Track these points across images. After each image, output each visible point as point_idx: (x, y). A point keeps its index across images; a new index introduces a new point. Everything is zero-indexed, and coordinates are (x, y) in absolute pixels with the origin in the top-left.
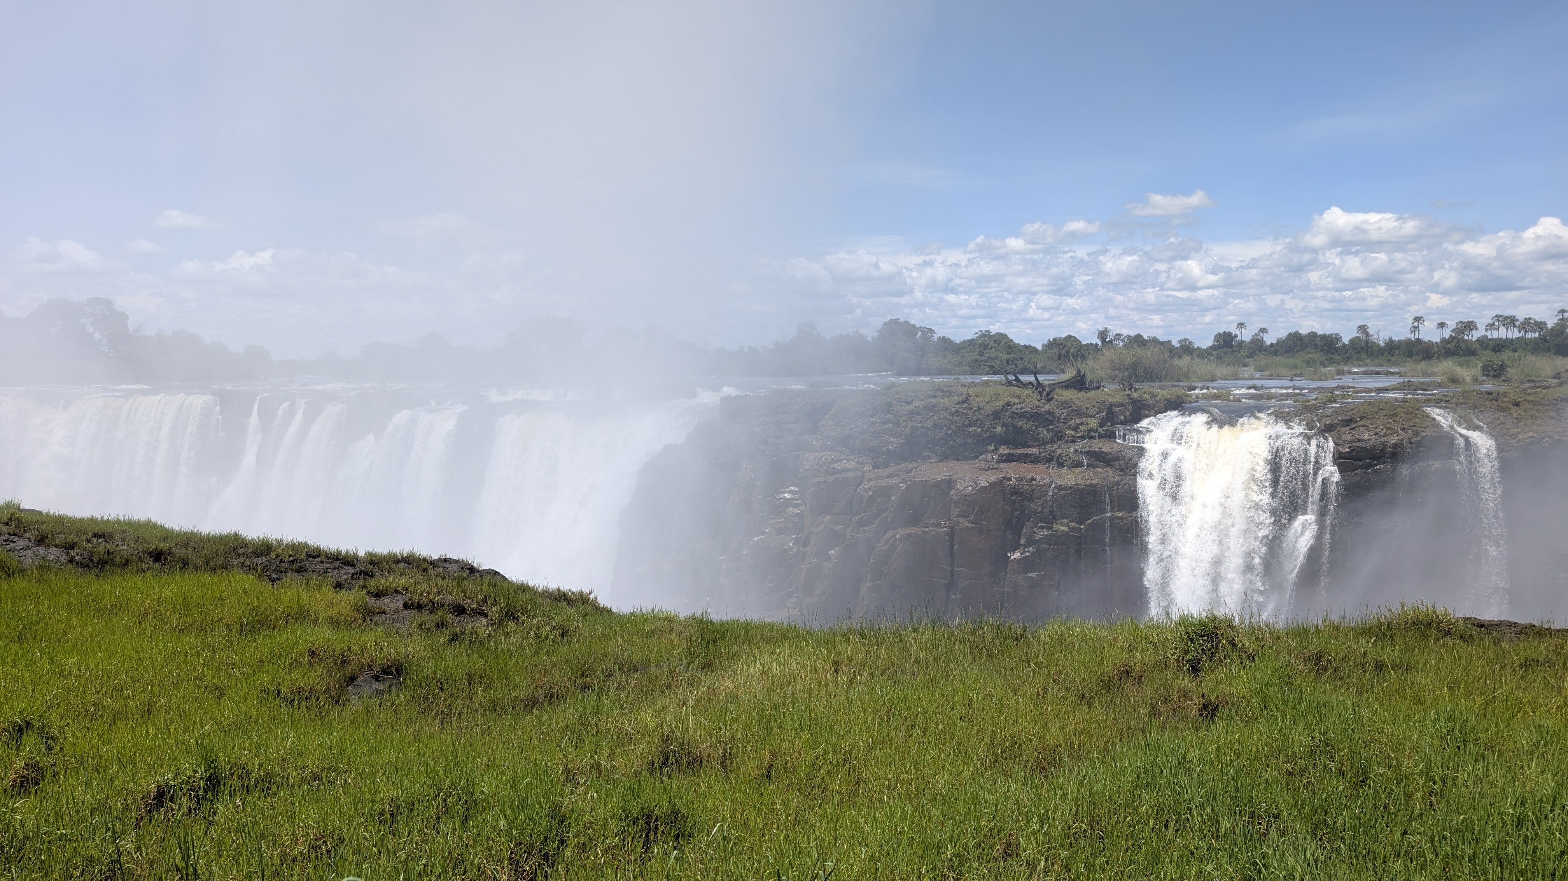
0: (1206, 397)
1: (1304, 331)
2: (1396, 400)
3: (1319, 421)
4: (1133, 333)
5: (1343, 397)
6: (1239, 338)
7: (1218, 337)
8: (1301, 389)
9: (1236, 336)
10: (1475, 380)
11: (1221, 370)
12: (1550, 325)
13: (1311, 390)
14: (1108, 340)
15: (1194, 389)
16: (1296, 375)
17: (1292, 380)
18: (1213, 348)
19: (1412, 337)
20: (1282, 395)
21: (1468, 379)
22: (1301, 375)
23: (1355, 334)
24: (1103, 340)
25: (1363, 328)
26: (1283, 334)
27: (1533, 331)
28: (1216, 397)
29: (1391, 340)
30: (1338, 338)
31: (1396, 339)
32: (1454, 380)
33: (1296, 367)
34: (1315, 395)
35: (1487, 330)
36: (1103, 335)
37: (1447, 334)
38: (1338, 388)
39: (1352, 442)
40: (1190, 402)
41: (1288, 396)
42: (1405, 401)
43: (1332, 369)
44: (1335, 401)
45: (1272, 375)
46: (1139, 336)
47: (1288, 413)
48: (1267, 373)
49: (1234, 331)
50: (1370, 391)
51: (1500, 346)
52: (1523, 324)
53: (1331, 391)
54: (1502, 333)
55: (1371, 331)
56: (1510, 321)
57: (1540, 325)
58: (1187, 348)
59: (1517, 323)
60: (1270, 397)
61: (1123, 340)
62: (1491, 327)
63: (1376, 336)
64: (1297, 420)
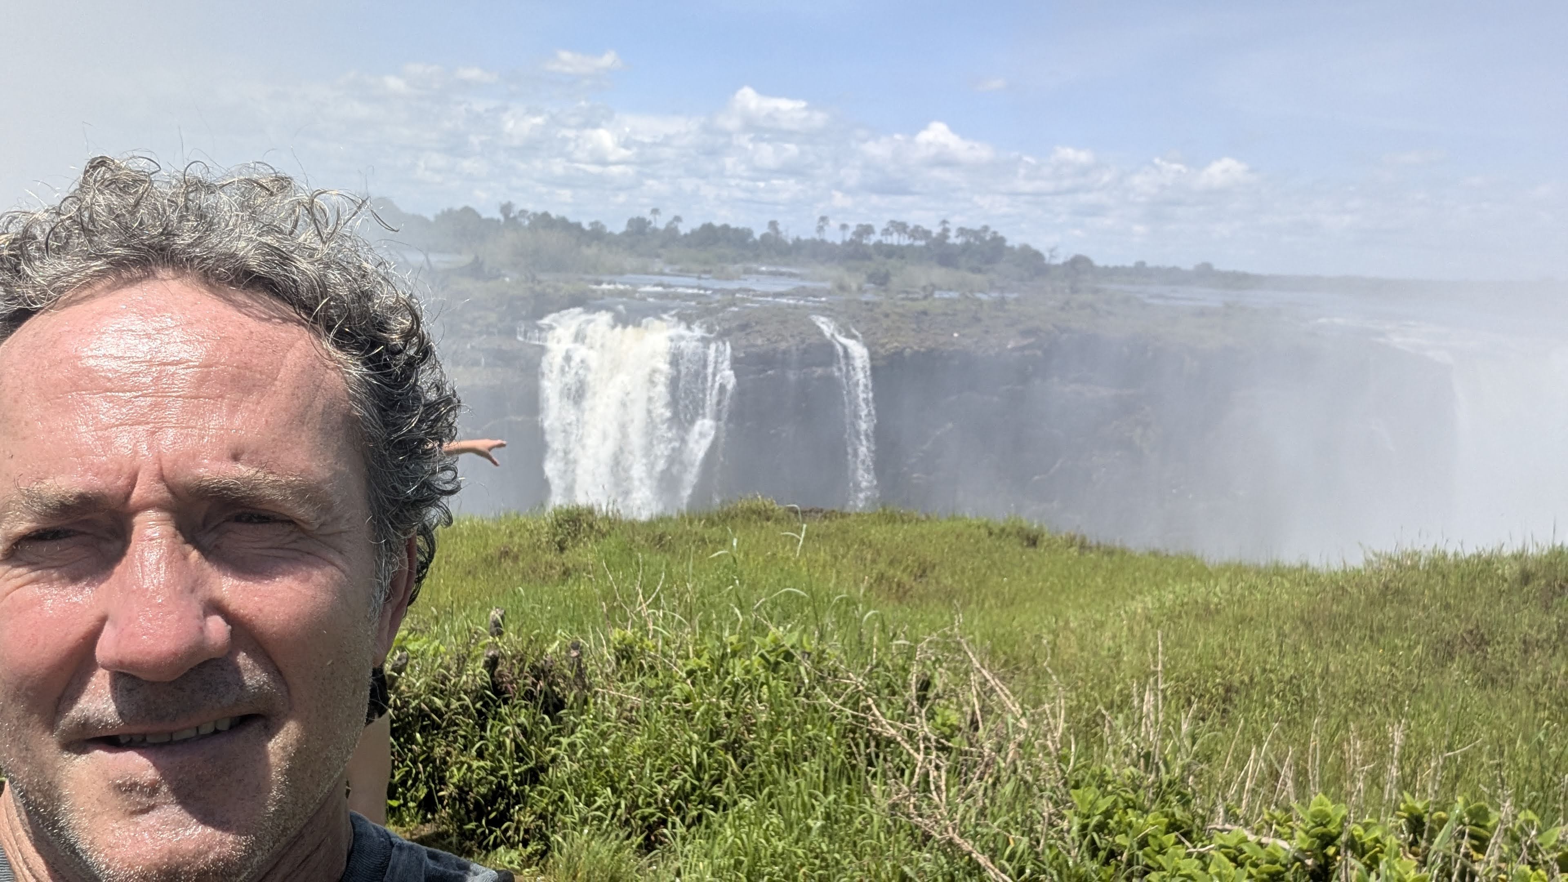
0: (611, 293)
1: (717, 223)
2: (789, 306)
3: (719, 324)
4: (540, 210)
5: (743, 300)
6: (653, 225)
7: (631, 222)
8: (706, 289)
9: (650, 223)
10: (860, 289)
11: (631, 262)
12: (934, 235)
13: (715, 291)
14: (512, 215)
15: (600, 283)
16: (705, 272)
17: (699, 278)
18: (626, 234)
19: (817, 237)
20: (687, 295)
21: (854, 286)
22: (709, 272)
23: (765, 230)
24: (506, 216)
25: (773, 224)
26: (697, 224)
27: (921, 239)
28: (622, 294)
29: (798, 239)
30: (749, 233)
31: (803, 237)
32: (842, 288)
33: (706, 262)
34: (718, 297)
35: (882, 235)
36: (506, 209)
37: (848, 235)
38: (740, 290)
39: (747, 347)
40: (596, 299)
41: (693, 297)
42: (796, 307)
43: (739, 267)
44: (735, 305)
45: (681, 271)
46: (546, 215)
47: (690, 315)
48: (678, 267)
49: (649, 217)
50: (766, 295)
51: (891, 252)
52: (913, 231)
53: (733, 293)
54: (895, 239)
55: (781, 228)
56: (901, 227)
57: (927, 234)
58: (597, 234)
59: (908, 230)
60: (676, 296)
61: (528, 218)
62: (886, 232)
63: (784, 234)
64: (698, 323)
